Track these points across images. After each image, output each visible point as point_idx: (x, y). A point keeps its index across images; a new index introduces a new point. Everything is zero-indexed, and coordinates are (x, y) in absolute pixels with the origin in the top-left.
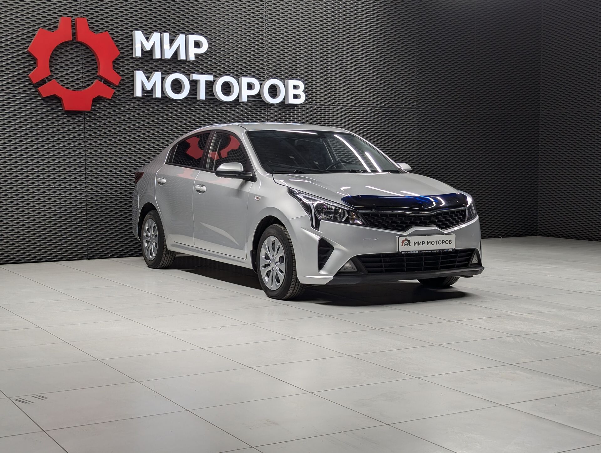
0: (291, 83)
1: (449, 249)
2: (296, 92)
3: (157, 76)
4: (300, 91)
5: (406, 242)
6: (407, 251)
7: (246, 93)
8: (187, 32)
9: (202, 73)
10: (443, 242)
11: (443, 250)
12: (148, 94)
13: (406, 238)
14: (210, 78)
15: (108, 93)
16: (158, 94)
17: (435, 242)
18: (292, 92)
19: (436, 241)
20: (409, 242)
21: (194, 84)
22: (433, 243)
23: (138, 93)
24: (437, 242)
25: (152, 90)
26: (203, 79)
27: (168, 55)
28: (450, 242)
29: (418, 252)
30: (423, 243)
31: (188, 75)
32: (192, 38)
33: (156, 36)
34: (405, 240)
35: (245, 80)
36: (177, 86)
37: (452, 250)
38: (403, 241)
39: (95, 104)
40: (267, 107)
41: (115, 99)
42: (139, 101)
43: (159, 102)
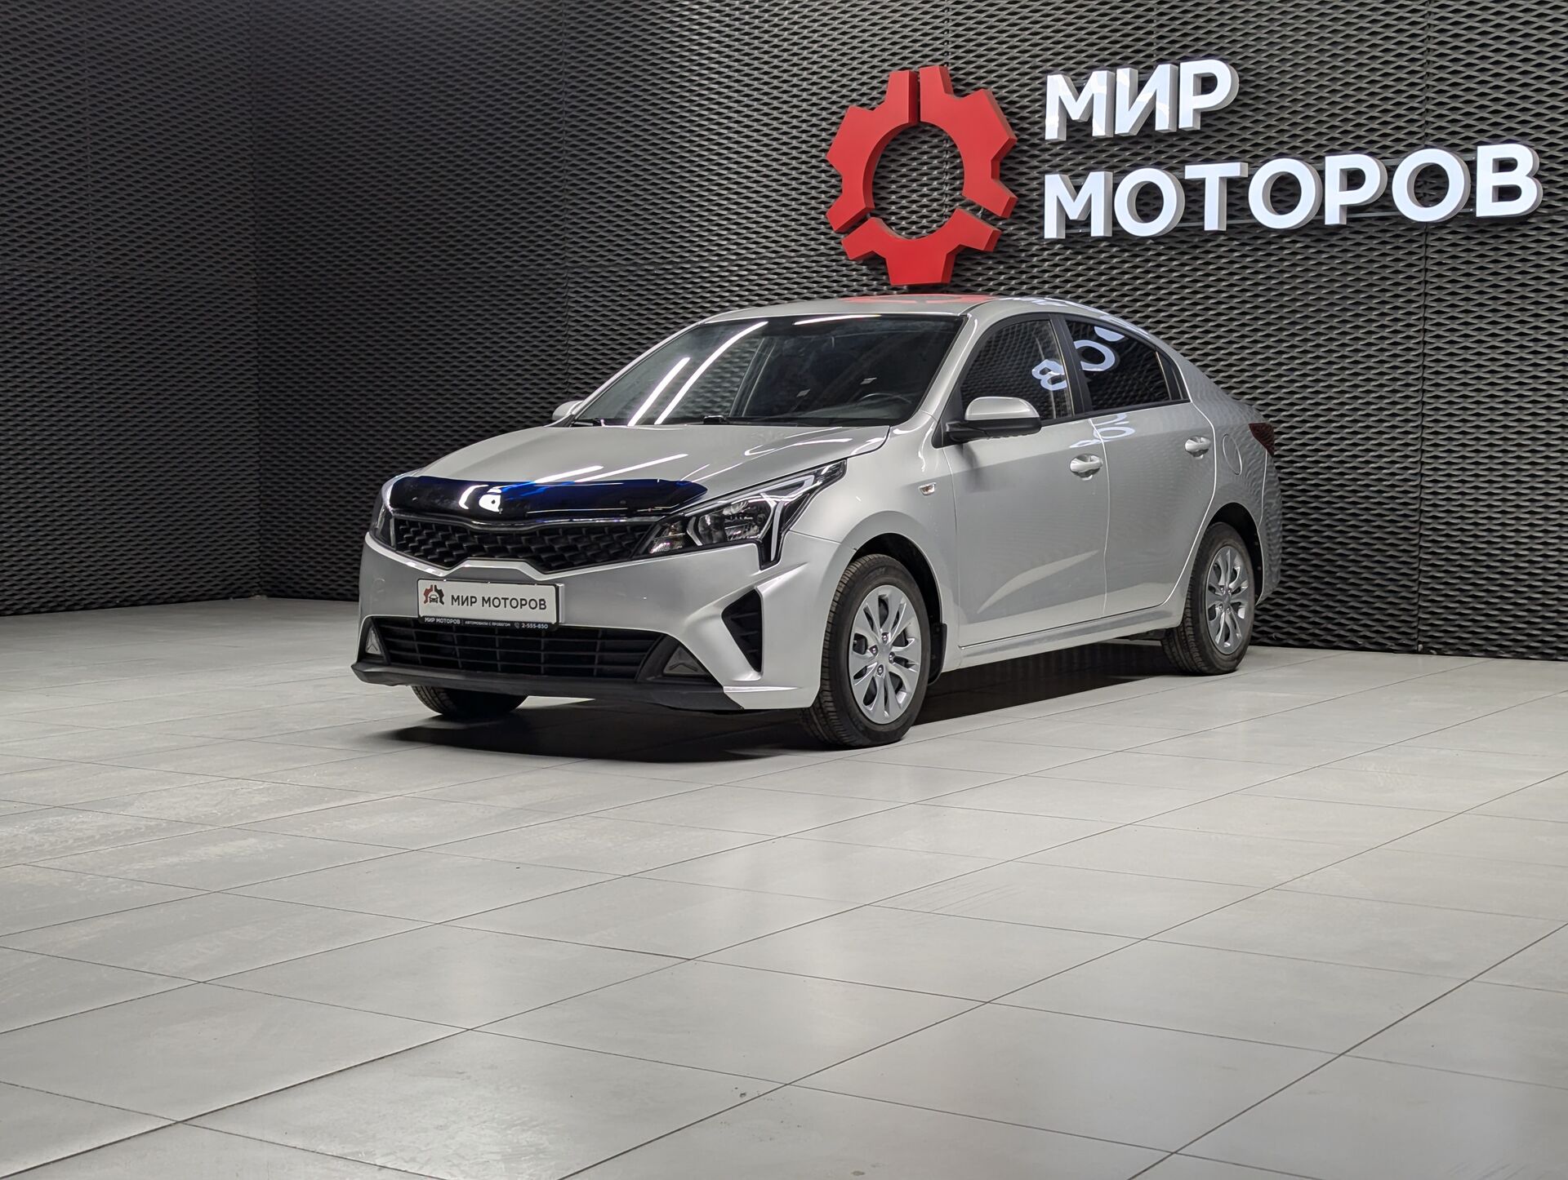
0: (1487, 155)
1: (537, 624)
2: (1506, 179)
3: (1096, 182)
4: (1518, 177)
5: (434, 595)
6: (436, 618)
7: (1338, 201)
8: (1176, 58)
9: (1207, 161)
10: (522, 603)
11: (521, 623)
12: (1077, 229)
13: (434, 583)
14: (1234, 169)
15: (980, 235)
16: (1098, 229)
17: (502, 601)
18: (1488, 179)
19: (505, 599)
20: (440, 593)
21: (1193, 191)
22: (496, 602)
23: (1052, 230)
24: (508, 602)
25: (1087, 223)
26: (1212, 175)
27: (1126, 123)
28: (542, 604)
29: (458, 622)
30: (472, 600)
31: (1174, 168)
32: (1191, 70)
33: (1097, 82)
34: (431, 590)
35: (1335, 165)
36: (1147, 202)
37: (546, 627)
38: (427, 592)
39: (968, 264)
40: (1427, 234)
41: (1011, 250)
42: (1066, 248)
43: (1115, 246)
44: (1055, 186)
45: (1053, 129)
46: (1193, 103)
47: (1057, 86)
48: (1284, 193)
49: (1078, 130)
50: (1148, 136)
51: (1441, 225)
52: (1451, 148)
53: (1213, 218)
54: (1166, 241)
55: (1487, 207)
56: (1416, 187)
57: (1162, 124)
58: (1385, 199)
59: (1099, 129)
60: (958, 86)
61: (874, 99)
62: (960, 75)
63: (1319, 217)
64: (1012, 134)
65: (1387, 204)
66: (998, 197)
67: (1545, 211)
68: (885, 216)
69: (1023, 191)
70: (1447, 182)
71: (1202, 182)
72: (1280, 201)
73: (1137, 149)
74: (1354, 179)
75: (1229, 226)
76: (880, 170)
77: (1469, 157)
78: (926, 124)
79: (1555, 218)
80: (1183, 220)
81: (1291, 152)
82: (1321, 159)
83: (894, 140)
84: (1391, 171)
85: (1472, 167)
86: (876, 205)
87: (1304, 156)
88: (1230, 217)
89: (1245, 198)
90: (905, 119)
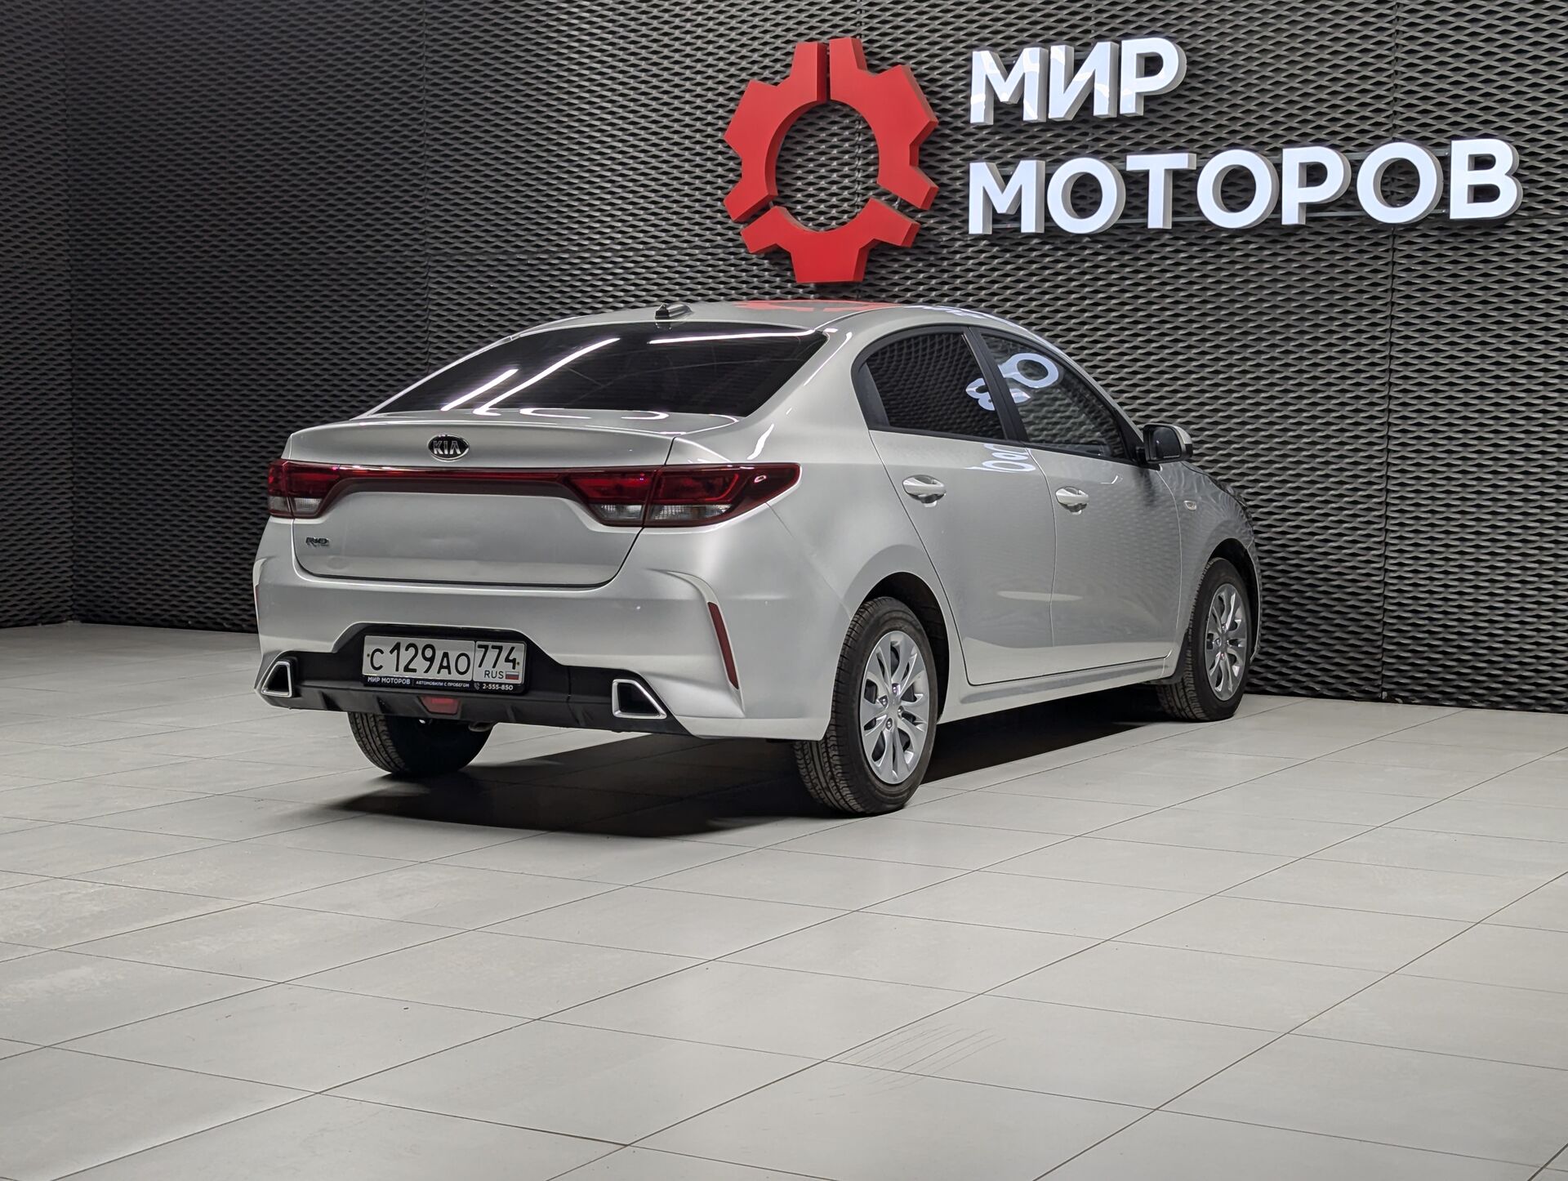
0: (1462, 150)
2: (1483, 177)
3: (1027, 172)
4: (1499, 176)
7: (1296, 198)
9: (1151, 151)
12: (1004, 224)
14: (1181, 161)
15: (897, 229)
16: (1029, 224)
18: (1463, 178)
21: (1136, 184)
23: (977, 224)
25: (1016, 217)
26: (1157, 166)
27: (1062, 106)
31: (1113, 158)
32: (1134, 48)
33: (1029, 60)
35: (1294, 158)
36: (1084, 195)
39: (883, 260)
40: (1394, 237)
41: (931, 246)
42: (994, 245)
43: (1048, 244)
44: (981, 175)
45: (979, 112)
46: (1135, 86)
47: (984, 63)
48: (1237, 188)
49: (1007, 113)
50: (1085, 121)
51: (1410, 227)
52: (1422, 141)
53: (1158, 216)
54: (1104, 238)
55: (1462, 209)
56: (1383, 184)
57: (1101, 108)
58: (1349, 198)
59: (1031, 113)
60: (873, 61)
61: (777, 72)
62: (874, 48)
63: (1275, 216)
64: (933, 116)
65: (1350, 202)
66: (919, 187)
67: (1525, 214)
68: (790, 205)
69: (945, 180)
70: (1417, 180)
71: (1145, 175)
72: (1231, 197)
73: (1073, 135)
74: (1314, 174)
75: (1175, 224)
76: (784, 153)
77: (1442, 152)
78: (836, 102)
79: (1536, 221)
80: (1124, 216)
81: (1245, 143)
82: (1277, 151)
83: (800, 119)
84: (1355, 166)
85: (1445, 163)
86: (779, 192)
87: (1258, 148)
88: (1175, 213)
89: (1193, 193)
90: (812, 96)
